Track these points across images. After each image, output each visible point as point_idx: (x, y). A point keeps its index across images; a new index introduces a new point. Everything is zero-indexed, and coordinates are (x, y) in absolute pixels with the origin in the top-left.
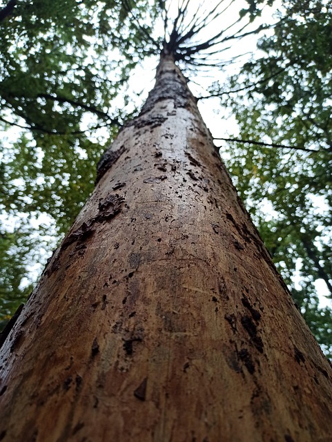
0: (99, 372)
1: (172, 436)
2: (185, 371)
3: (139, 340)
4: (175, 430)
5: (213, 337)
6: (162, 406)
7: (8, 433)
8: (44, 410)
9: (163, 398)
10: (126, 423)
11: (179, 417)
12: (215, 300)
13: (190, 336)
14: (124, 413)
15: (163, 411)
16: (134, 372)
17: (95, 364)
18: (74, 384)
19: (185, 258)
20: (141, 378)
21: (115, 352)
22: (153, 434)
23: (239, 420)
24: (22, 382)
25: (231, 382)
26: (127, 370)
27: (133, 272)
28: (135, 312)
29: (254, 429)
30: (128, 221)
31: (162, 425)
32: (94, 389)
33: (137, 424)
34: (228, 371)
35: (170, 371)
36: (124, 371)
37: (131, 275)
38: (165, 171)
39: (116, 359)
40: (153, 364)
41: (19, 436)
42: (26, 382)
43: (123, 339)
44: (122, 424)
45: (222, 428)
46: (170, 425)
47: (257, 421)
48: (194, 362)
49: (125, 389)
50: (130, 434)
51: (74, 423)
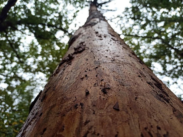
0: (92, 101)
1: (139, 124)
2: (136, 100)
3: (109, 89)
4: (140, 122)
5: (144, 89)
6: (130, 112)
7: (48, 128)
8: (65, 118)
9: (129, 110)
10: (113, 120)
11: (140, 117)
12: (139, 76)
13: (133, 88)
14: (110, 116)
15: (131, 115)
16: (110, 100)
17: (89, 98)
18: (79, 106)
19: (120, 62)
20: (114, 102)
21: (98, 93)
22: (129, 124)
23: (171, 120)
24: (51, 109)
25: (160, 105)
26: (106, 99)
27: (98, 67)
28: (103, 79)
29: (180, 124)
30: (90, 52)
31: (132, 120)
32: (91, 107)
33: (119, 120)
34: (157, 101)
35: (129, 99)
36: (105, 100)
37: (97, 68)
38: (101, 37)
39: (99, 96)
40: (119, 97)
41: (54, 129)
42: (53, 109)
43: (100, 89)
44: (111, 120)
45: (164, 122)
46: (136, 120)
47: (180, 120)
48: (139, 97)
49: (108, 107)
50: (116, 124)
51: (84, 121)
